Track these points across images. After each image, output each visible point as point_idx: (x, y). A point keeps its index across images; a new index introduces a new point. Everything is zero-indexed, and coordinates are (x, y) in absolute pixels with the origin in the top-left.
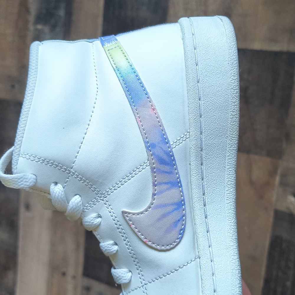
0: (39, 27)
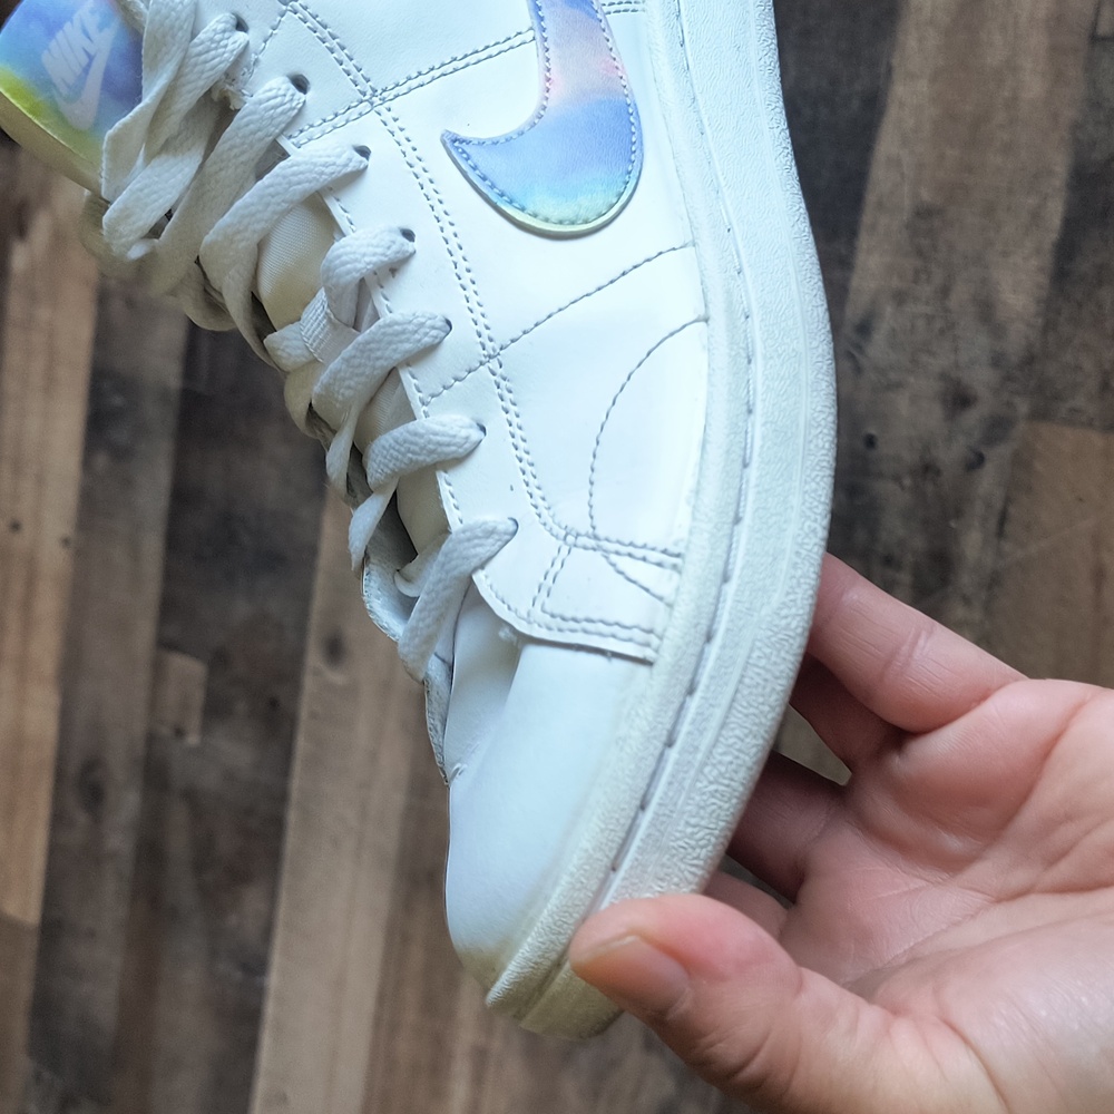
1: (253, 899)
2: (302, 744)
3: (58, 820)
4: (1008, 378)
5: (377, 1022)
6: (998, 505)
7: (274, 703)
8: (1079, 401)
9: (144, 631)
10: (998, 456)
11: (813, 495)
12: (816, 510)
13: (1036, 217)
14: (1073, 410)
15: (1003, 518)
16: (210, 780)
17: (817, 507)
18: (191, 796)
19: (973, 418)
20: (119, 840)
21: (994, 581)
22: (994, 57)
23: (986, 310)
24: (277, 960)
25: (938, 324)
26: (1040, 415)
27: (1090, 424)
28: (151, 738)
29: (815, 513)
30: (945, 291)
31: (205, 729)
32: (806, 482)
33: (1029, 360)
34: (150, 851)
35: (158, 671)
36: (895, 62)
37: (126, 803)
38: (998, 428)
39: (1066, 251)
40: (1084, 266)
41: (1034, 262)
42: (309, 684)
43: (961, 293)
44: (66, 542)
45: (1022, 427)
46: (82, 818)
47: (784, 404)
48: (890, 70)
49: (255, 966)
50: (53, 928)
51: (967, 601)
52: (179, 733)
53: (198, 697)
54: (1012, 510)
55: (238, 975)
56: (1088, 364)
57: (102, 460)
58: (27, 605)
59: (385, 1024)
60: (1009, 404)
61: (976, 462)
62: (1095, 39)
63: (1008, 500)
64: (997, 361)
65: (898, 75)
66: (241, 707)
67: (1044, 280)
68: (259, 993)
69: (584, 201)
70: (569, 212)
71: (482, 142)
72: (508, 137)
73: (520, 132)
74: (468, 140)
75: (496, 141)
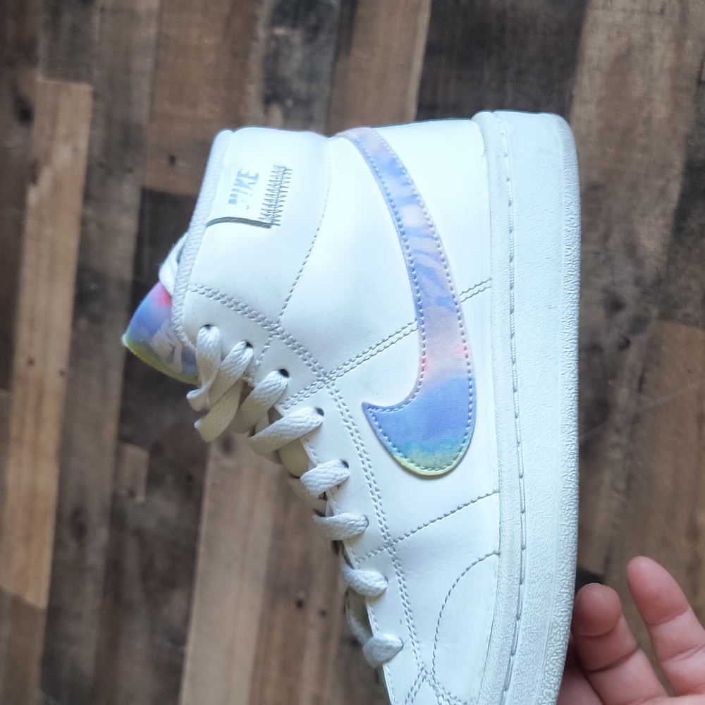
0: (280, 31)
1: (177, 598)
2: (207, 504)
3: (58, 545)
4: (645, 293)
5: (254, 678)
6: (639, 372)
7: (190, 478)
8: (690, 309)
9: (110, 429)
10: (638, 341)
11: (550, 672)
12: (552, 682)
13: (663, 192)
14: (686, 315)
15: (642, 381)
16: (151, 524)
17: (552, 680)
18: (139, 533)
19: (623, 317)
20: (95, 558)
21: (636, 419)
22: (637, 92)
23: (632, 250)
24: (192, 637)
25: (602, 258)
26: (665, 316)
27: (696, 324)
28: (115, 497)
29: (551, 684)
30: (606, 237)
31: (148, 492)
32: (546, 665)
33: (659, 282)
34: (114, 567)
35: (119, 455)
36: (575, 92)
37: (100, 536)
38: (639, 324)
39: (681, 215)
40: (693, 225)
41: (661, 221)
42: (211, 466)
43: (616, 239)
44: (62, 373)
45: (654, 324)
46: (72, 544)
47: (538, 614)
48: (571, 97)
49: (179, 640)
50: (55, 612)
51: (618, 431)
52: (132, 494)
53: (143, 473)
54: (648, 376)
55: (169, 645)
56: (695, 286)
57: (84, 323)
58: (38, 410)
59: (258, 679)
60: (645, 309)
61: (625, 344)
62: (700, 82)
63: (645, 370)
64: (638, 281)
65: (577, 100)
66: (170, 479)
67: (667, 232)
68: (182, 656)
69: (439, 455)
70: (430, 462)
71: (384, 409)
72: (399, 406)
73: (406, 402)
74: (377, 408)
75: (392, 409)
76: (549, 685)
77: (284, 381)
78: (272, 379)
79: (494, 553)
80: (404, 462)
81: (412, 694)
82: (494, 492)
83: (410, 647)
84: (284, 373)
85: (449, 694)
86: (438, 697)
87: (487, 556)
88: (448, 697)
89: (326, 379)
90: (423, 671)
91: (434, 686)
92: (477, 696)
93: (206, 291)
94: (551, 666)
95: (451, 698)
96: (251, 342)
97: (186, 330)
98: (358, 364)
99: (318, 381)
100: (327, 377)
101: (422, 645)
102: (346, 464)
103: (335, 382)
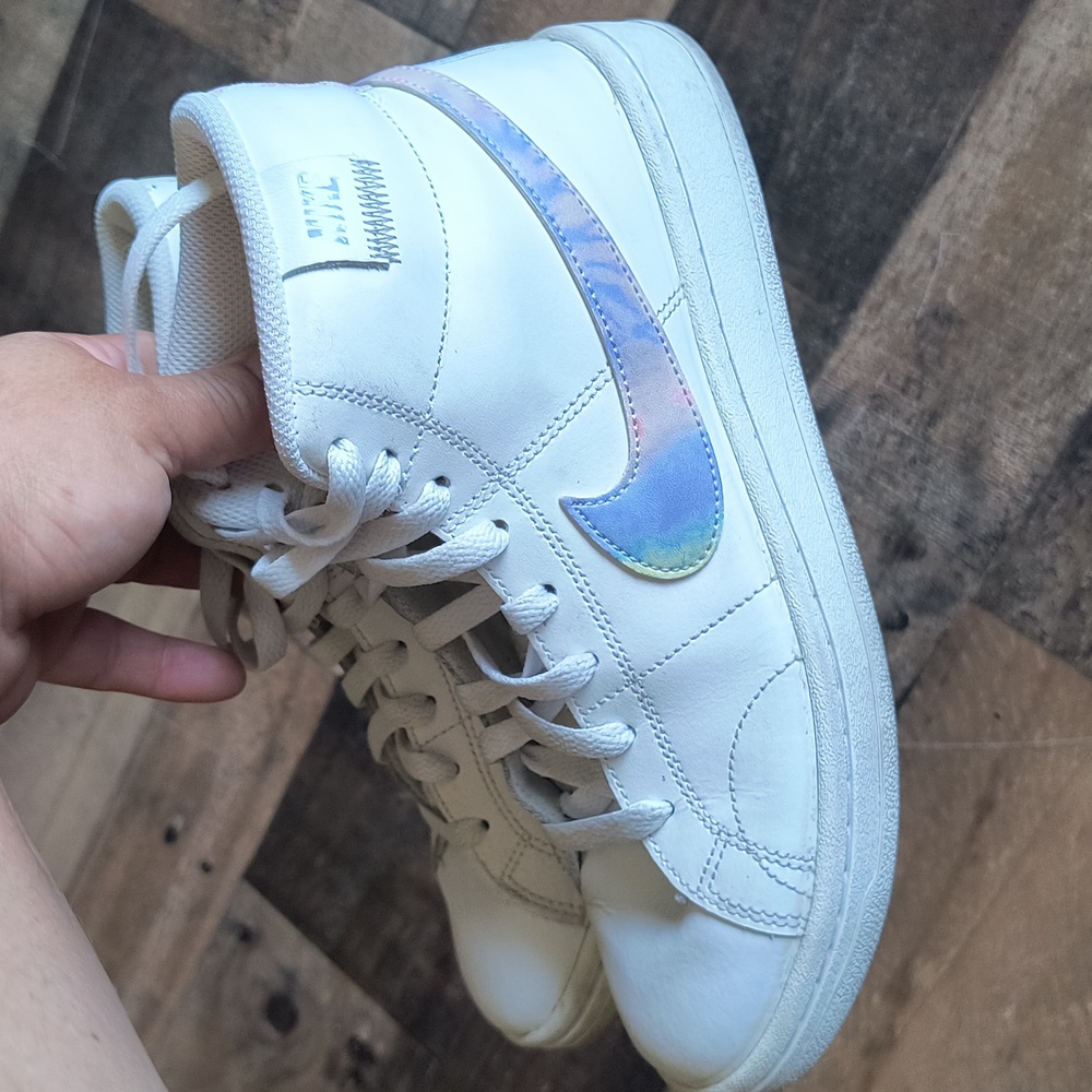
4: (968, 546)
8: (1038, 608)
10: (924, 627)
11: (890, 788)
12: (893, 799)
13: (1070, 377)
14: (1027, 615)
17: (893, 796)
23: (972, 458)
25: (912, 451)
26: (988, 603)
27: (1040, 639)
29: (893, 802)
30: (933, 417)
32: (885, 781)
33: (1000, 536)
38: (936, 596)
41: (1047, 429)
43: (950, 427)
45: (962, 607)
54: (918, 694)
56: (1064, 571)
60: (959, 577)
61: (898, 623)
63: (917, 681)
64: (963, 521)
69: (686, 548)
70: (677, 561)
71: (595, 501)
72: (616, 493)
73: (625, 485)
74: (583, 502)
75: (606, 498)
76: (891, 804)
77: (443, 493)
78: (431, 496)
79: (796, 659)
80: (639, 567)
81: (711, 867)
82: (772, 580)
83: (687, 808)
84: (441, 481)
85: (777, 853)
86: (759, 861)
87: (787, 665)
88: (776, 857)
89: (501, 476)
90: (722, 834)
91: (748, 850)
92: (815, 844)
93: (328, 390)
94: (890, 780)
95: (781, 857)
96: (392, 448)
97: (307, 454)
98: (544, 445)
99: (492, 481)
100: (503, 474)
101: (707, 802)
102: (550, 588)
103: (516, 478)
